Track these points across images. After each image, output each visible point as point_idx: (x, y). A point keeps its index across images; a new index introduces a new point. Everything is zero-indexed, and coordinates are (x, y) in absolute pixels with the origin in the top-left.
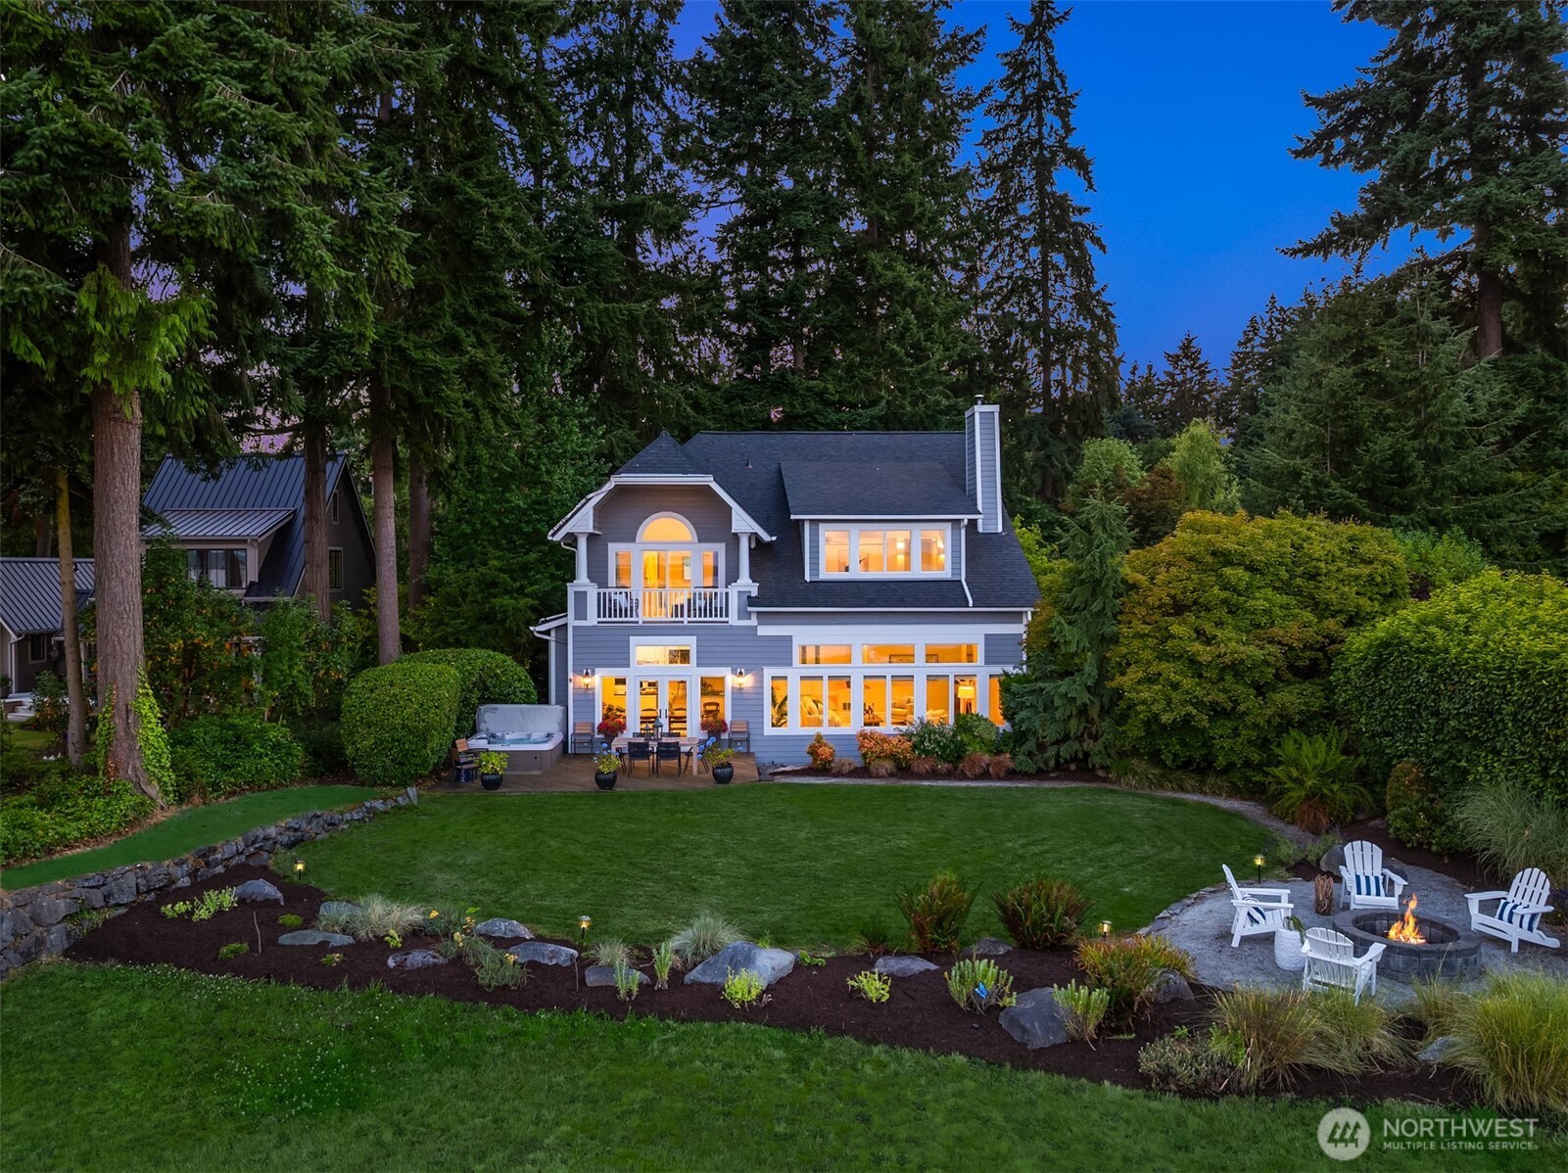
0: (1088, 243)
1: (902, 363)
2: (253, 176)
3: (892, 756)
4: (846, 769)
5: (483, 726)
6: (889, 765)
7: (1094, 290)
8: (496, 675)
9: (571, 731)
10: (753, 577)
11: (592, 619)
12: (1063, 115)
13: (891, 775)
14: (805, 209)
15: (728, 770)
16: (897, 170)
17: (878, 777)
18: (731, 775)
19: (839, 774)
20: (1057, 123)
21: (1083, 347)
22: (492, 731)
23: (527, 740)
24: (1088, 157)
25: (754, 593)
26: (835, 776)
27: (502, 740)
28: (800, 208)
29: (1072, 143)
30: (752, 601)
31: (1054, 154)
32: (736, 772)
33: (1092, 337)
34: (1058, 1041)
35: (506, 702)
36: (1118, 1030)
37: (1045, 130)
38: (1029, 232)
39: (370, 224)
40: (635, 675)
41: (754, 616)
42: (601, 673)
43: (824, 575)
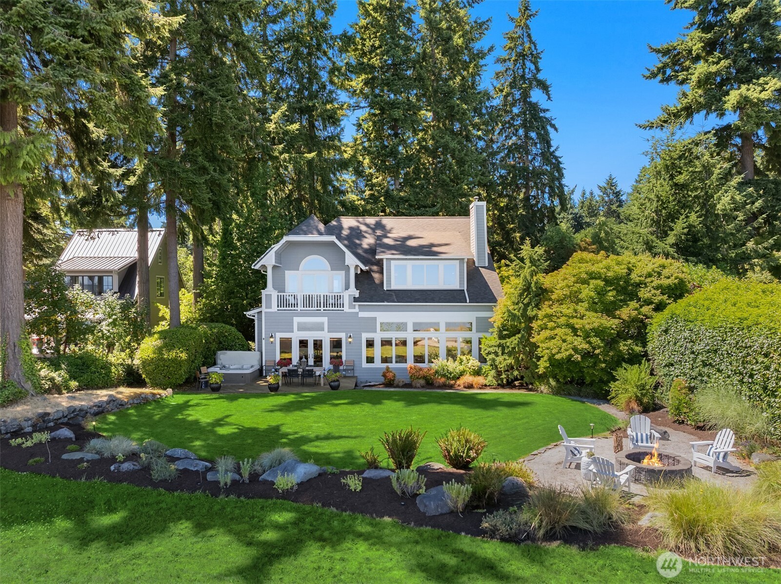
0: (549, 127)
1: (447, 185)
2: (70, 76)
3: (425, 377)
4: (401, 384)
5: (219, 362)
6: (422, 382)
7: (552, 149)
8: (225, 336)
9: (264, 364)
10: (357, 287)
11: (274, 308)
12: (535, 64)
13: (423, 387)
14: (398, 108)
15: (336, 383)
16: (445, 88)
17: (416, 387)
18: (339, 386)
19: (398, 386)
20: (533, 67)
21: (545, 179)
22: (224, 364)
23: (242, 368)
24: (548, 83)
25: (357, 296)
26: (395, 387)
27: (229, 369)
28: (396, 108)
29: (540, 76)
30: (356, 300)
31: (531, 84)
32: (341, 385)
33: (552, 174)
34: (444, 512)
35: (231, 350)
36: (478, 507)
37: (527, 71)
38: (518, 122)
39: (141, 103)
40: (296, 337)
41: (357, 307)
42: (279, 336)
43: (394, 287)
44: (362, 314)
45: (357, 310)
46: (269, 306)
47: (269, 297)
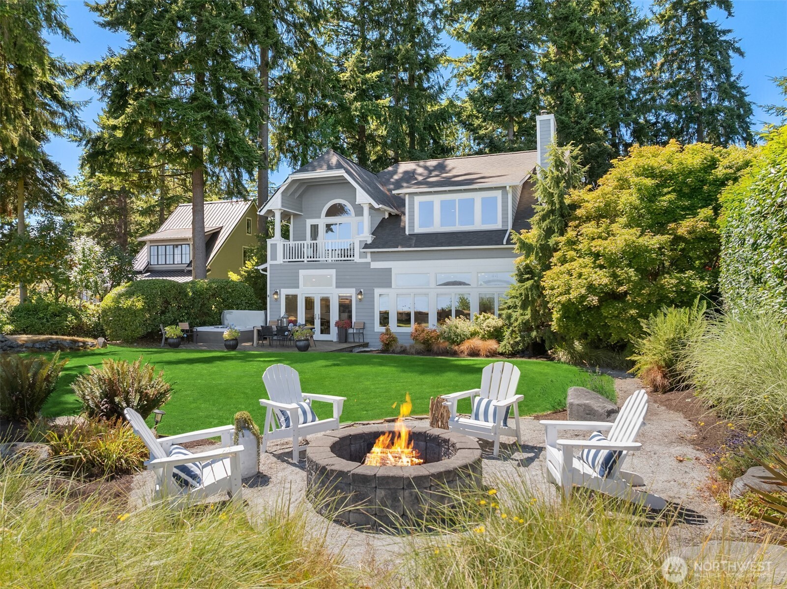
5: (225, 321)
6: (423, 347)
11: (280, 260)
25: (370, 241)
35: (237, 309)
40: (302, 293)
41: (369, 255)
42: (284, 292)
43: (418, 230)
44: (375, 265)
45: (369, 259)
46: (274, 258)
47: (274, 246)
